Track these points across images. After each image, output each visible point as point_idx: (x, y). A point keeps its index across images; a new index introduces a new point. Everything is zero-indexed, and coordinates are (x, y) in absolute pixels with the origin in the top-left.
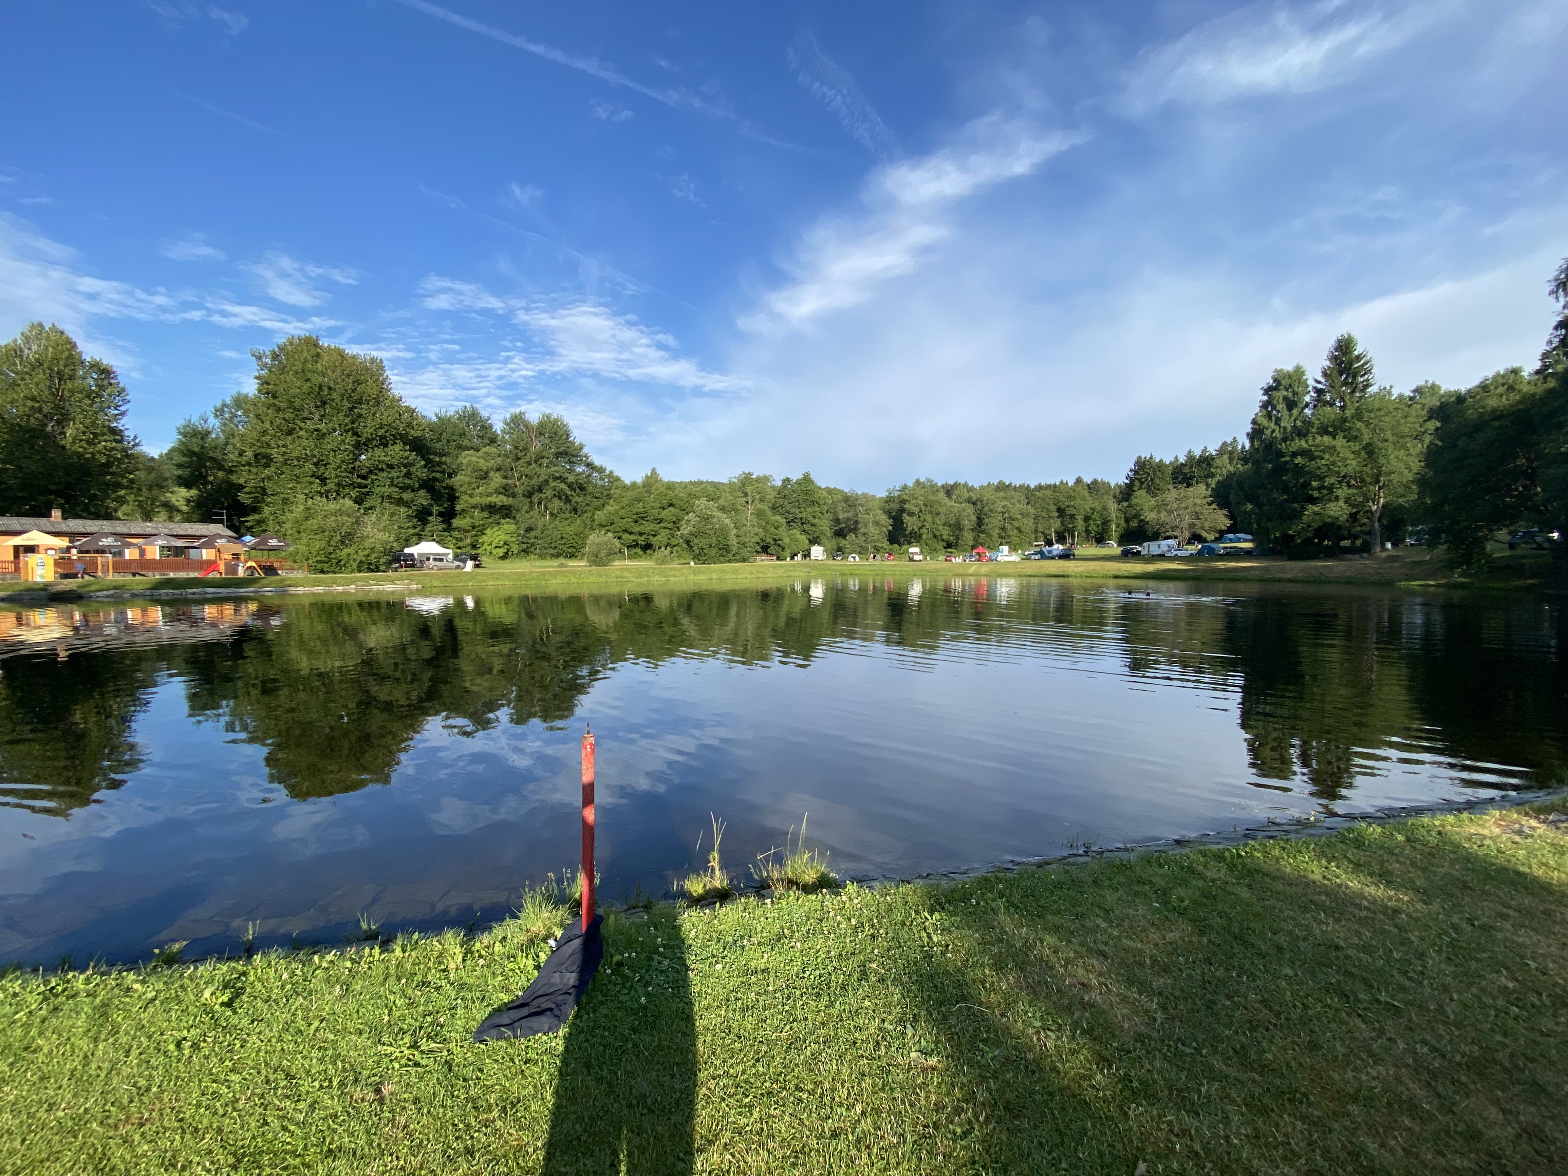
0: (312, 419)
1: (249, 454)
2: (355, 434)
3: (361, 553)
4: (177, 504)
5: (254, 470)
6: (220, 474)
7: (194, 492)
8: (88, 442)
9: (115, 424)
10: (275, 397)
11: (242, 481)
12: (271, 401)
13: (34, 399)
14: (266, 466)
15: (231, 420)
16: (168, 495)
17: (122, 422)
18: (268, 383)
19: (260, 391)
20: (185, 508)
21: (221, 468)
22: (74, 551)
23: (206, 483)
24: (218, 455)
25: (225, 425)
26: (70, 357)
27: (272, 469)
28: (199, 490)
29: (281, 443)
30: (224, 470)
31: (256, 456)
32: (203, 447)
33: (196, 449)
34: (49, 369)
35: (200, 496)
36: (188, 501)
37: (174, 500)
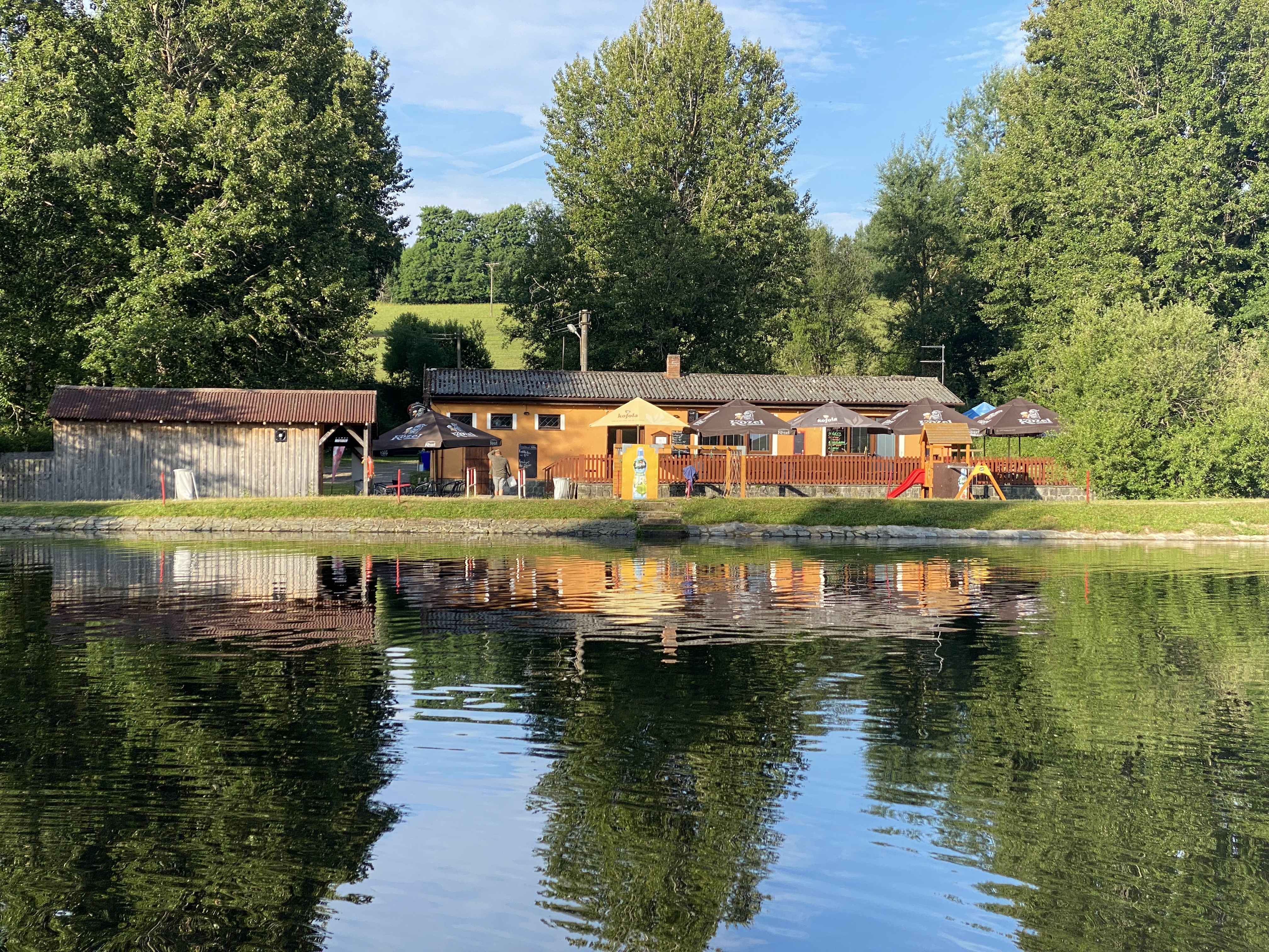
0: (1134, 105)
1: (1003, 210)
2: (1230, 129)
3: (1214, 444)
4: (874, 333)
5: (1011, 247)
6: (951, 263)
7: (902, 306)
8: (734, 216)
9: (776, 174)
10: (1058, 66)
11: (985, 275)
12: (1051, 75)
13: (656, 141)
14: (1034, 234)
15: (977, 134)
16: (859, 315)
17: (786, 167)
18: (1048, 35)
19: (1030, 57)
20: (885, 344)
21: (952, 248)
22: (695, 438)
23: (924, 283)
24: (946, 220)
25: (964, 147)
26: (711, 47)
27: (1045, 239)
28: (912, 302)
29: (1063, 174)
30: (958, 252)
31: (1015, 212)
32: (922, 205)
33: (910, 212)
34: (680, 76)
35: (912, 314)
36: (891, 326)
37: (868, 325)
